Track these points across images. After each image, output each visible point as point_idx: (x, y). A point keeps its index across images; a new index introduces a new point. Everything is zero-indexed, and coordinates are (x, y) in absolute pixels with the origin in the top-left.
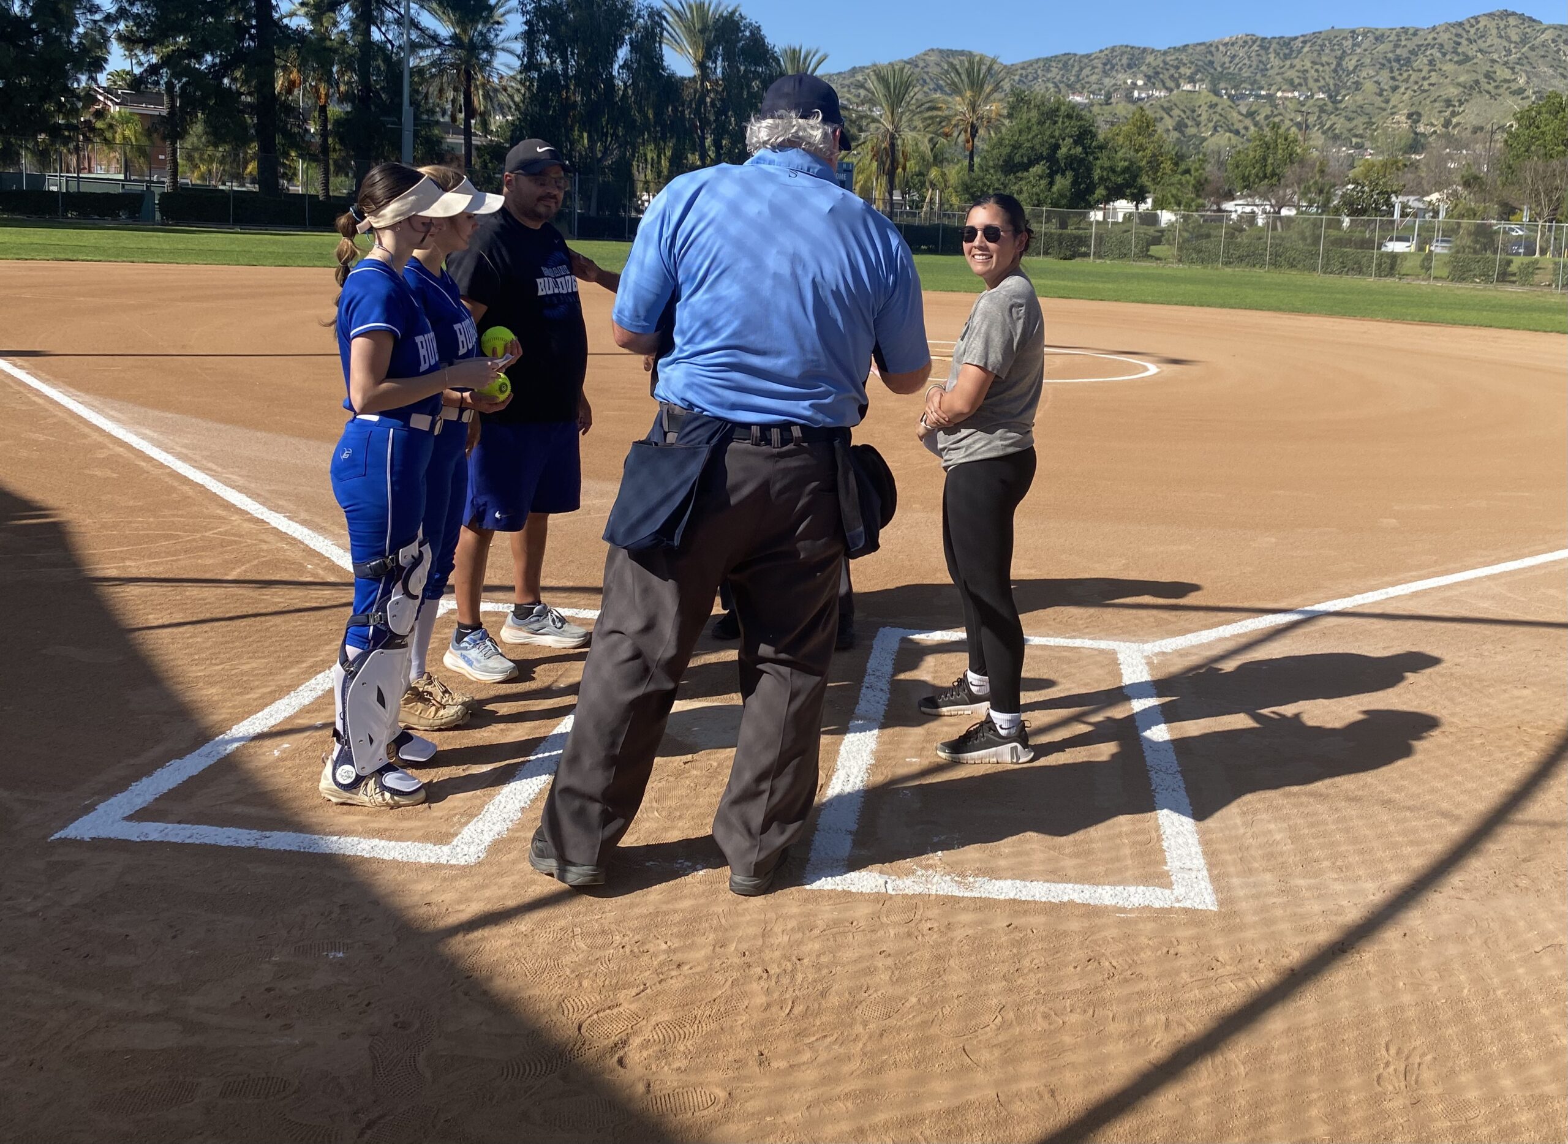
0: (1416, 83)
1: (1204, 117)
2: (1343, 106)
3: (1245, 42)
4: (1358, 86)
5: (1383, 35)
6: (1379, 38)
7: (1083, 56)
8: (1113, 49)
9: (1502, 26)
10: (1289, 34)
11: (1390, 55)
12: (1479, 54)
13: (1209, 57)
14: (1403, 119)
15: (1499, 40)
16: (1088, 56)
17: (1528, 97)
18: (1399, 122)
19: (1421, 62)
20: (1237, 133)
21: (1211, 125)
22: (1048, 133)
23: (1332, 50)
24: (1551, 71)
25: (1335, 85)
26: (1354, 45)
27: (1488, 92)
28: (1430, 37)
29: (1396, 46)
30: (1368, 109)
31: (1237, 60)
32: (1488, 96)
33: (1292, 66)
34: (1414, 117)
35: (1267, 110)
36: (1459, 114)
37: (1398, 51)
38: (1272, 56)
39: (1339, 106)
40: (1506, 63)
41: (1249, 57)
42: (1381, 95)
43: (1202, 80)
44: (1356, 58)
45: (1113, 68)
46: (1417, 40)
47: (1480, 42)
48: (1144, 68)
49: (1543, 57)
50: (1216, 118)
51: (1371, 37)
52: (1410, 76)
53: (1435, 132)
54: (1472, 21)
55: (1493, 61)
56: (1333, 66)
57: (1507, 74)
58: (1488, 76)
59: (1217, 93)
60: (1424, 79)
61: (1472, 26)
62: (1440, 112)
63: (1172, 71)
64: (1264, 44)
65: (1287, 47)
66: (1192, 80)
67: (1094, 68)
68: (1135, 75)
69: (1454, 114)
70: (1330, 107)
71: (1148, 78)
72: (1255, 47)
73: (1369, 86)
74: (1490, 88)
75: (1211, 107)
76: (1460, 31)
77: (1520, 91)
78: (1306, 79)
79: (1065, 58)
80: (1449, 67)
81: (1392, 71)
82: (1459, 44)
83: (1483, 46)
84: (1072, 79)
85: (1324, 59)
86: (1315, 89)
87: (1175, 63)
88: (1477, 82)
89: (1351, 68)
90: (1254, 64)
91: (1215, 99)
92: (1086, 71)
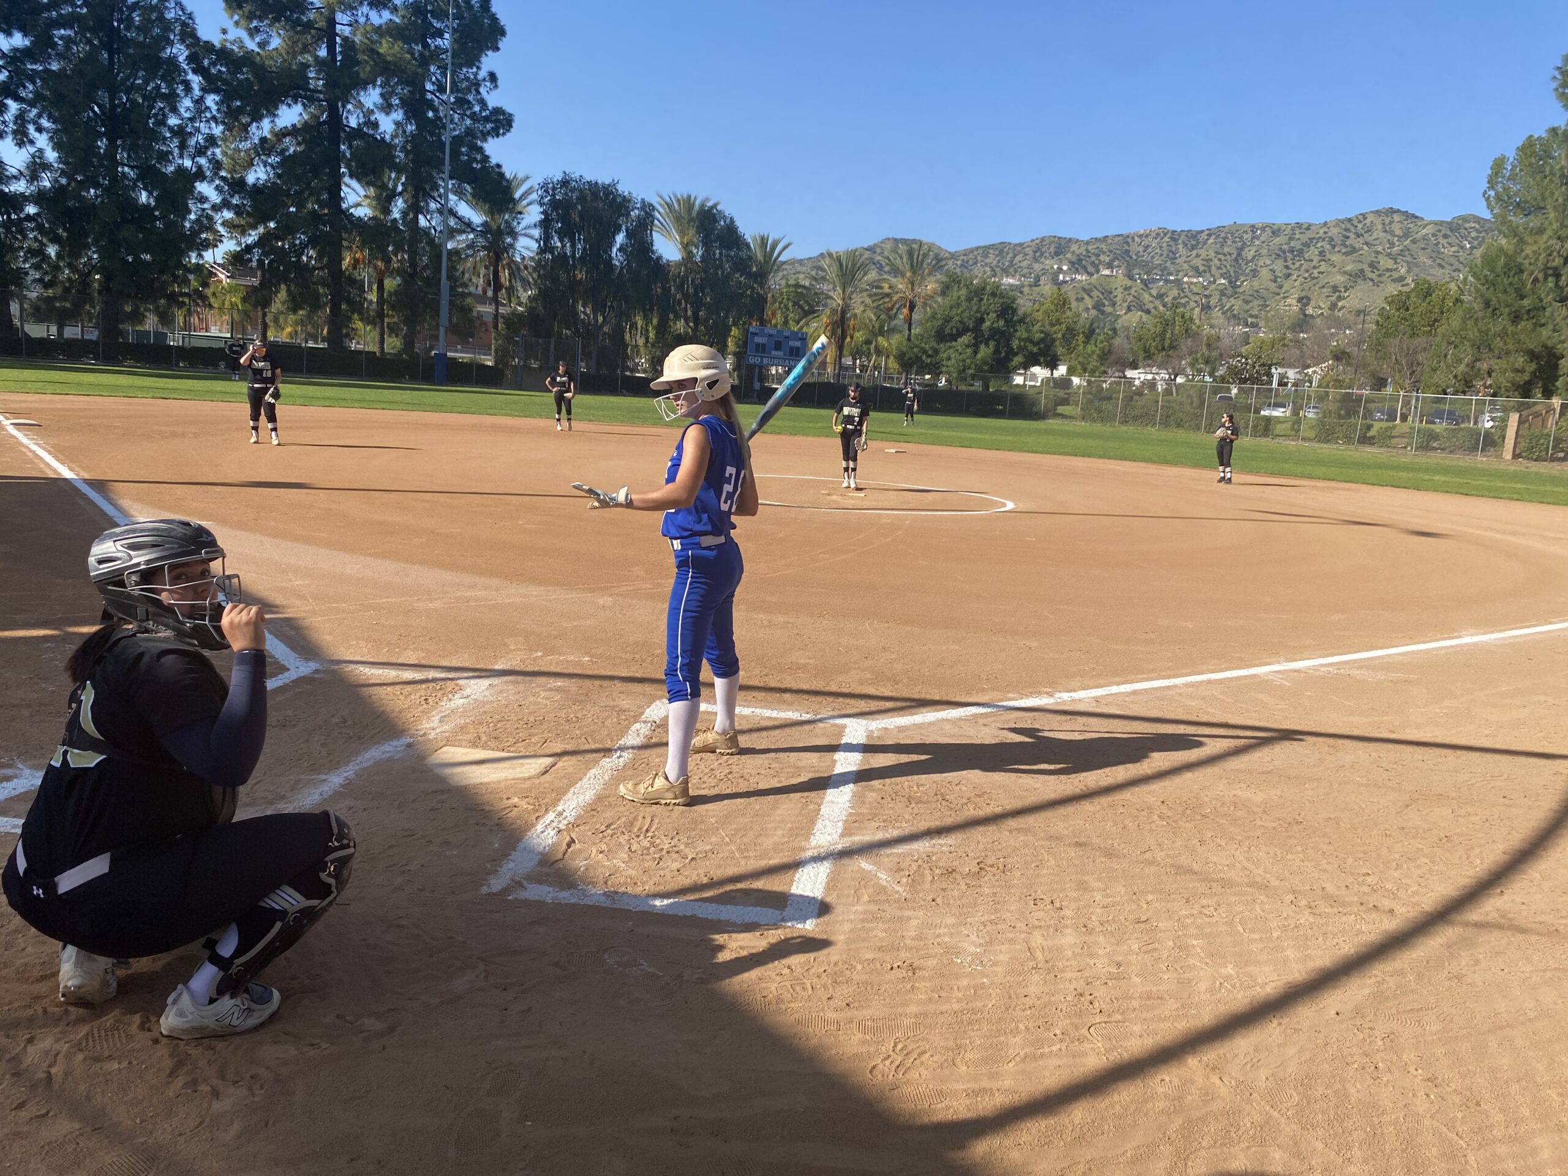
0: (1307, 271)
1: (1120, 297)
2: (1241, 290)
3: (1158, 234)
4: (1255, 273)
5: (1279, 230)
6: (1276, 233)
7: (1016, 245)
8: (1043, 239)
9: (1387, 222)
10: (1196, 227)
11: (1285, 247)
12: (1365, 247)
13: (1126, 247)
14: (1294, 302)
15: (1384, 234)
16: (1021, 245)
17: (1407, 285)
18: (1290, 305)
19: (1312, 253)
20: (1148, 312)
21: (1125, 305)
23: (1234, 242)
24: (1429, 262)
25: (1235, 272)
26: (1253, 238)
27: (1372, 280)
28: (1321, 231)
29: (1291, 239)
30: (1263, 293)
31: (1149, 250)
32: (1371, 283)
33: (1198, 256)
34: (1304, 301)
35: (1175, 292)
36: (1344, 298)
37: (1292, 244)
38: (1180, 246)
39: (1238, 290)
40: (1389, 255)
41: (1161, 247)
42: (1275, 281)
43: (1119, 266)
44: (1254, 249)
45: (1042, 254)
46: (1309, 234)
47: (1366, 236)
48: (1069, 256)
49: (1423, 249)
50: (1131, 298)
51: (1269, 231)
52: (1301, 265)
53: (1322, 314)
54: (1360, 217)
55: (1378, 252)
56: (1234, 256)
57: (1390, 264)
58: (1373, 266)
59: (1131, 277)
60: (1315, 267)
61: (1360, 222)
62: (1328, 297)
63: (1093, 258)
64: (1174, 236)
65: (1193, 239)
66: (1110, 266)
67: (1026, 255)
68: (1060, 262)
69: (1340, 298)
70: (1230, 291)
71: (1072, 263)
72: (1166, 239)
73: (1265, 273)
74: (1373, 276)
75: (1125, 289)
76: (1349, 226)
77: (1401, 279)
78: (1209, 267)
79: (1000, 247)
80: (1336, 258)
81: (1286, 261)
82: (1348, 237)
83: (1370, 239)
84: (1007, 264)
85: (1226, 250)
86: (1217, 275)
87: (1096, 251)
88: (1362, 271)
89: (1249, 258)
90: (1165, 253)
91: (1129, 283)
92: (1019, 258)
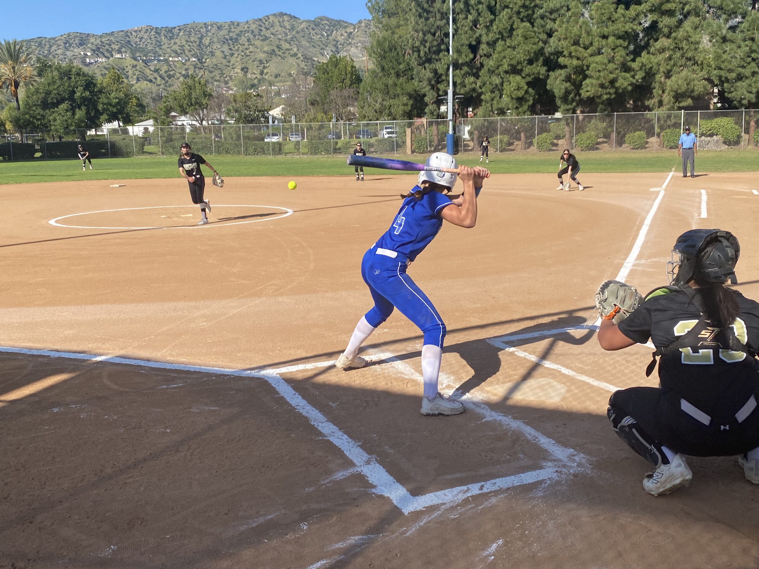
0: (243, 51)
1: (130, 73)
2: (206, 64)
3: (147, 30)
4: (212, 54)
5: (221, 26)
6: (220, 28)
7: (50, 39)
8: (69, 35)
9: (281, 21)
11: (227, 37)
12: (272, 36)
13: (128, 39)
14: (239, 71)
15: (281, 28)
16: (54, 39)
17: (299, 58)
18: (237, 73)
19: (243, 40)
22: (67, 84)
23: (196, 34)
24: (308, 44)
25: (200, 53)
26: (207, 31)
27: (280, 56)
28: (246, 27)
29: (229, 32)
30: (220, 66)
31: (143, 40)
32: (280, 58)
33: (175, 43)
34: (245, 70)
35: (165, 68)
36: (267, 67)
37: (231, 34)
38: (163, 38)
39: (204, 64)
40: (286, 40)
41: (150, 38)
42: (225, 58)
43: (126, 52)
44: (209, 38)
45: (70, 45)
46: (239, 29)
47: (271, 29)
48: (89, 45)
49: (303, 37)
50: (137, 73)
51: (215, 27)
52: (239, 48)
53: (256, 78)
54: (266, 18)
55: (280, 39)
56: (198, 43)
57: (287, 46)
58: (278, 47)
59: (135, 59)
60: (246, 49)
61: (266, 21)
62: (257, 67)
63: (107, 47)
64: (158, 31)
65: (170, 33)
66: (119, 52)
67: (59, 45)
68: (85, 49)
69: (264, 67)
70: (199, 65)
71: (94, 51)
72: (153, 33)
73: (218, 53)
74: (280, 53)
75: (133, 67)
76: (261, 23)
77: (295, 55)
78: (184, 50)
79: (39, 40)
80: (258, 43)
81: (229, 45)
82: (261, 30)
83: (274, 31)
85: (192, 39)
86: (190, 56)
87: (108, 42)
88: (273, 50)
89: (207, 44)
90: (154, 42)
91: (135, 63)
